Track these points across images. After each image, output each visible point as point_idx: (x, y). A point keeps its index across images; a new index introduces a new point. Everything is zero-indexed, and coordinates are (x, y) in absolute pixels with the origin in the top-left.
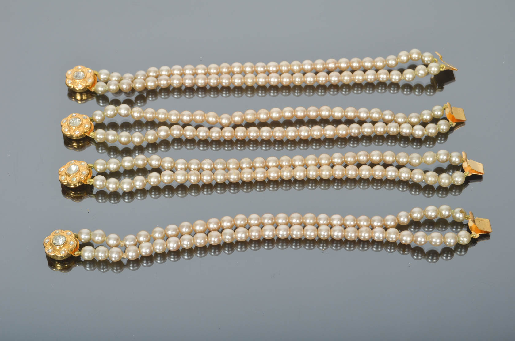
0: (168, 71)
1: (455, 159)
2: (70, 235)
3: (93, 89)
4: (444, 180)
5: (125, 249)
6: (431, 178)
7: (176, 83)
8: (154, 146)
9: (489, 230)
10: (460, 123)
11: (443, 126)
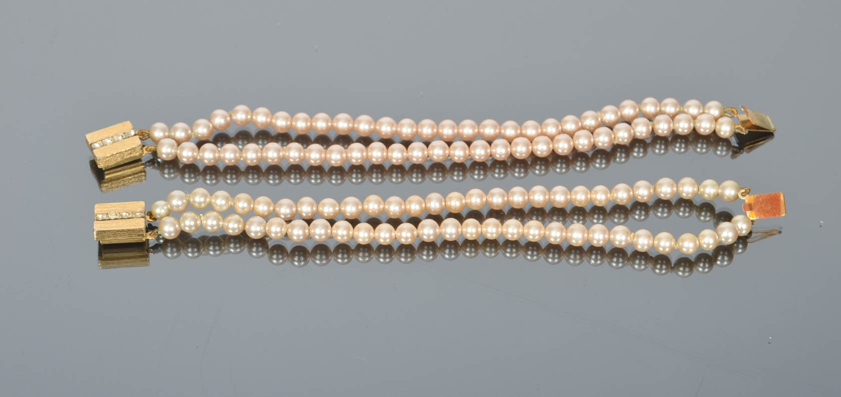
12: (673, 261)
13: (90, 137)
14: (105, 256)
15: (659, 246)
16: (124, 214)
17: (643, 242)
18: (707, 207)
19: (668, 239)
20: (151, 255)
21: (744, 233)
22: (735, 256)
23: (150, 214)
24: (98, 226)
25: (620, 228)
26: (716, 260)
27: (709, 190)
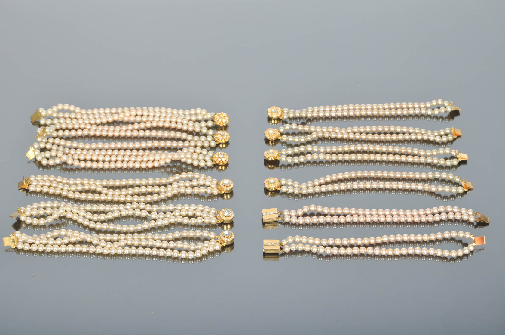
0: (318, 109)
1: (454, 153)
2: (277, 180)
3: (281, 118)
4: (449, 163)
5: (301, 189)
6: (442, 162)
7: (321, 115)
8: (309, 143)
9: (472, 187)
10: (459, 137)
11: (450, 138)
12: (449, 259)
13: (263, 211)
14: (266, 256)
15: (444, 254)
16: (273, 244)
17: (439, 253)
18: (460, 241)
19: (447, 252)
20: (280, 257)
21: (472, 250)
22: (469, 257)
23: (281, 244)
24: (265, 247)
25: (431, 249)
26: (463, 258)
27: (461, 234)
